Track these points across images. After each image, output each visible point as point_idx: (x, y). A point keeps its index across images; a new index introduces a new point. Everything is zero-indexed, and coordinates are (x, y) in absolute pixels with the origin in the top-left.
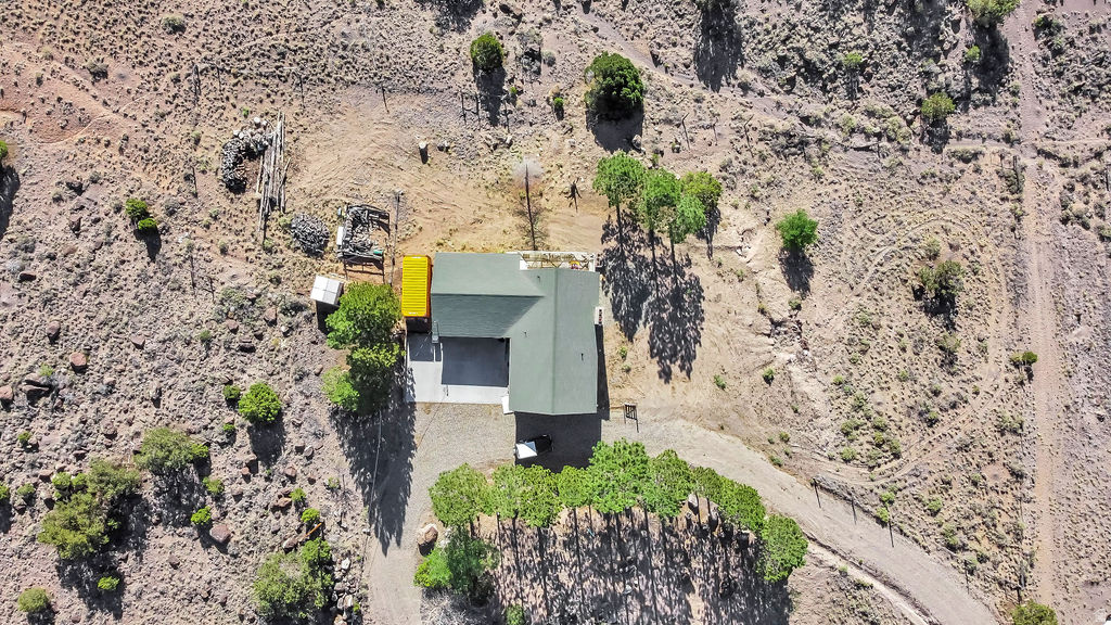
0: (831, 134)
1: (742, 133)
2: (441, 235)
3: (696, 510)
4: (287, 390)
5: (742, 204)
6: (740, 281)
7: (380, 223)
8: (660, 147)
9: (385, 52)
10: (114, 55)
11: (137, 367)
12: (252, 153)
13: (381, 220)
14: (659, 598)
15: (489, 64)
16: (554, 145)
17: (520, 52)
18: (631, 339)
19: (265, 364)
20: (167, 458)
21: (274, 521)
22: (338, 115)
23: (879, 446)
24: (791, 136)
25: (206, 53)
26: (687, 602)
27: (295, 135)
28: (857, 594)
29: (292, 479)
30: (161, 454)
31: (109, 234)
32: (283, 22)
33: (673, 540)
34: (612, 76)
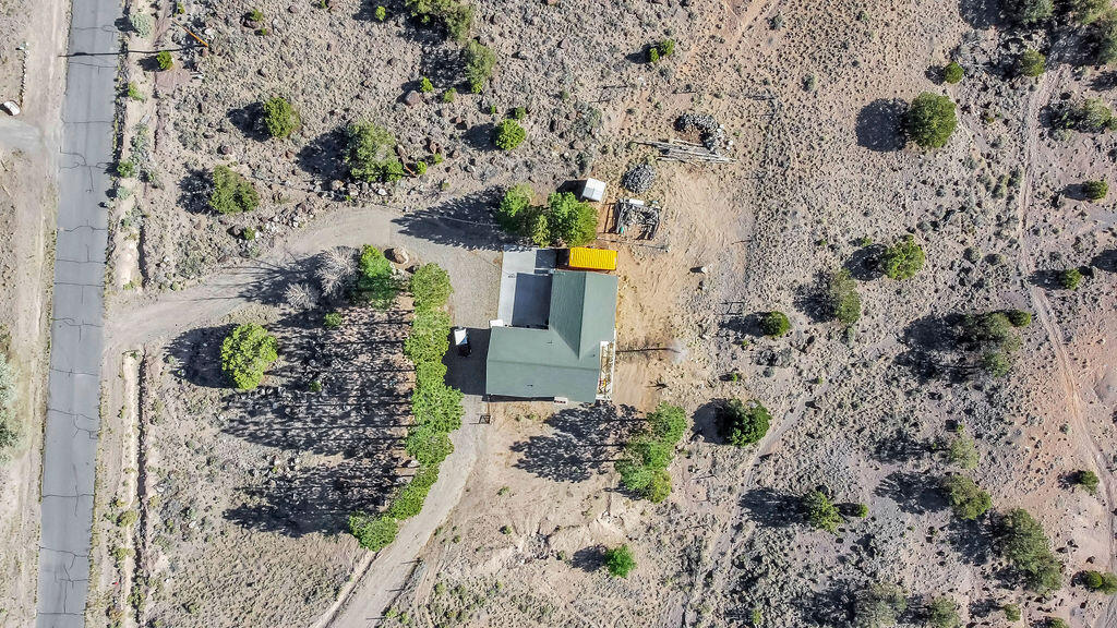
0: (697, 595)
1: (702, 523)
2: (633, 280)
3: (405, 465)
4: (519, 154)
5: (643, 518)
6: (583, 513)
7: (645, 232)
8: (694, 457)
9: (780, 244)
10: (788, 35)
11: (544, 42)
12: (705, 137)
13: (647, 234)
14: (342, 431)
15: (764, 325)
16: (699, 372)
17: (776, 350)
18: (545, 422)
19: (540, 139)
20: (473, 65)
21: (419, 140)
22: (731, 205)
23: (446, 614)
24: (697, 562)
25: (786, 106)
26: (338, 452)
27: (718, 171)
28: (331, 589)
29: (450, 155)
30: (476, 62)
31: (648, 25)
32: (807, 167)
33: (386, 445)
34: (751, 422)
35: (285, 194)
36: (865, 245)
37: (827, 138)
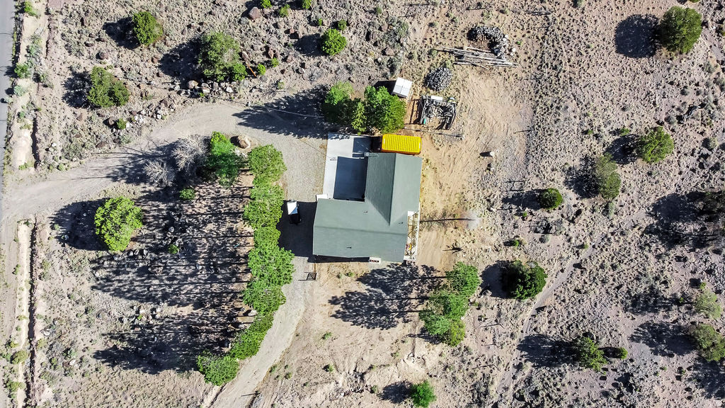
1: (489, 363)
2: (433, 162)
3: (246, 314)
4: (340, 60)
5: (441, 359)
6: (392, 355)
7: (443, 123)
8: (483, 308)
9: (554, 133)
12: (493, 45)
13: (445, 124)
14: (191, 287)
15: (543, 200)
16: (487, 239)
17: (550, 220)
18: (359, 280)
19: (358, 47)
21: (259, 47)
22: (514, 101)
24: (485, 395)
25: (559, 20)
26: (188, 304)
27: (503, 73)
29: (285, 60)
32: (576, 70)
33: (228, 298)
34: (531, 279)
35: (151, 92)
36: (623, 134)
37: (593, 46)
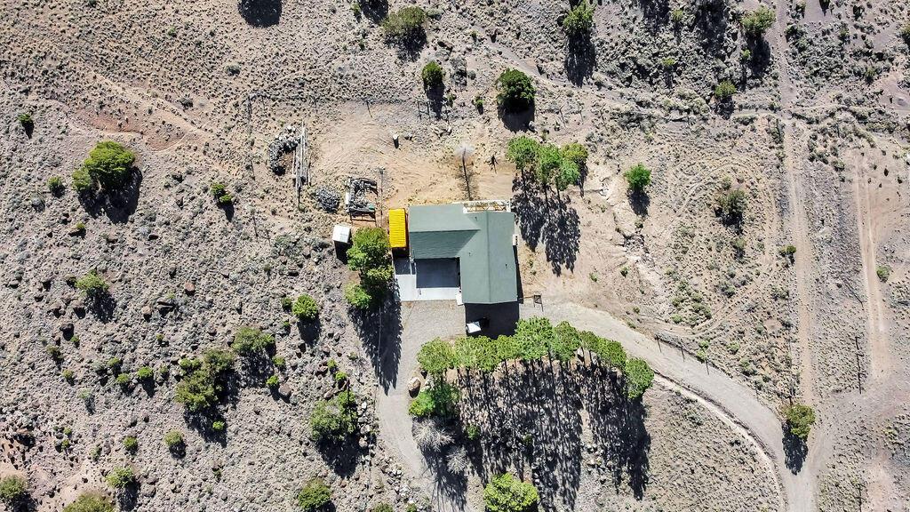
0: (657, 112)
1: (599, 115)
2: (411, 194)
3: (582, 359)
4: (320, 299)
5: (601, 162)
6: (603, 212)
7: (371, 189)
8: (547, 128)
9: (367, 78)
10: (196, 91)
11: (226, 290)
12: (288, 149)
13: (371, 186)
14: (561, 413)
15: (434, 83)
16: (479, 131)
17: (453, 72)
18: (534, 251)
19: (305, 283)
20: (251, 345)
21: (318, 381)
22: (340, 121)
23: (697, 312)
24: (631, 115)
25: (254, 86)
26: (579, 415)
27: (313, 135)
28: (688, 406)
29: (327, 354)
30: (249, 343)
31: (201, 207)
33: (568, 376)
34: (514, 85)
35: (375, 484)
36: (359, 9)
37: (276, 50)
